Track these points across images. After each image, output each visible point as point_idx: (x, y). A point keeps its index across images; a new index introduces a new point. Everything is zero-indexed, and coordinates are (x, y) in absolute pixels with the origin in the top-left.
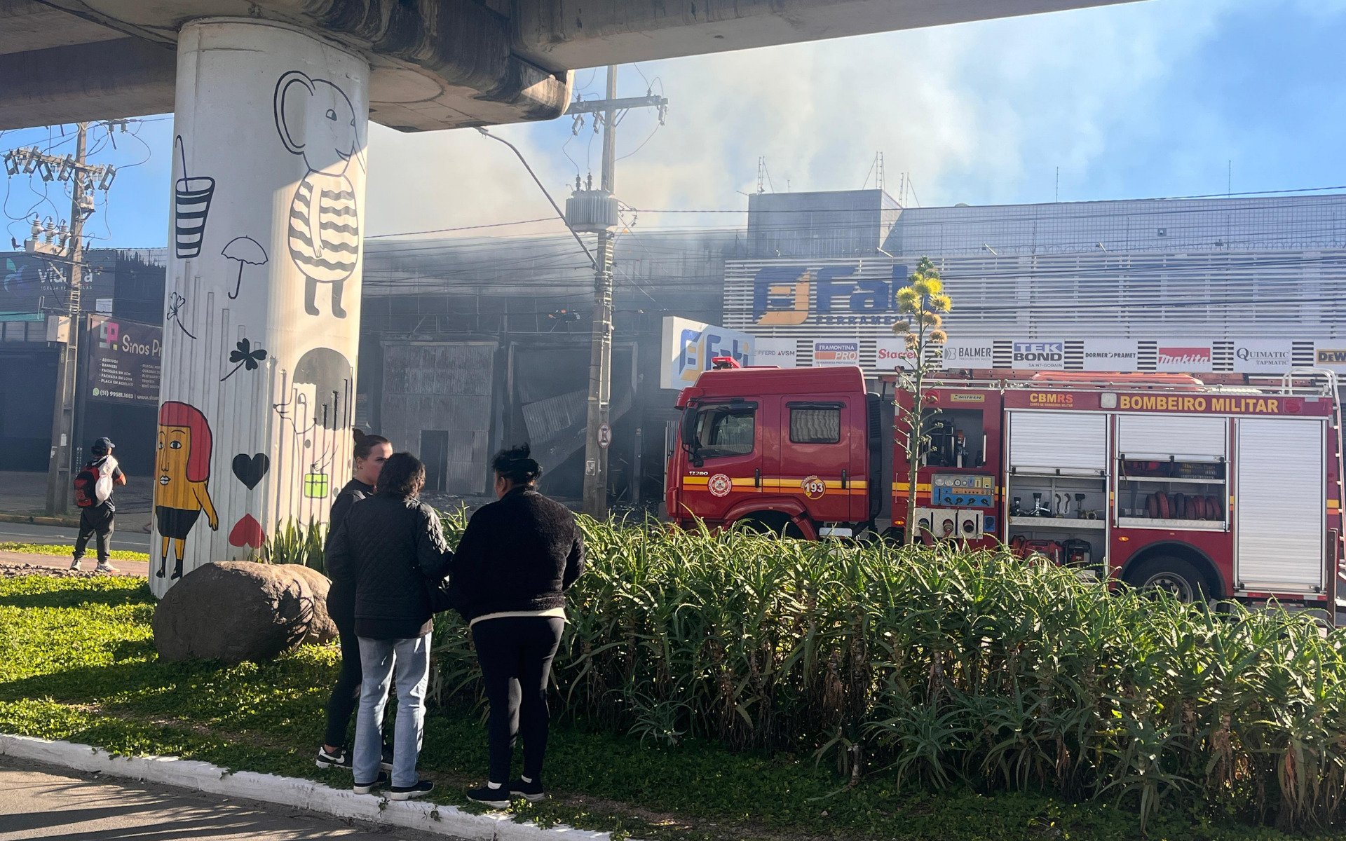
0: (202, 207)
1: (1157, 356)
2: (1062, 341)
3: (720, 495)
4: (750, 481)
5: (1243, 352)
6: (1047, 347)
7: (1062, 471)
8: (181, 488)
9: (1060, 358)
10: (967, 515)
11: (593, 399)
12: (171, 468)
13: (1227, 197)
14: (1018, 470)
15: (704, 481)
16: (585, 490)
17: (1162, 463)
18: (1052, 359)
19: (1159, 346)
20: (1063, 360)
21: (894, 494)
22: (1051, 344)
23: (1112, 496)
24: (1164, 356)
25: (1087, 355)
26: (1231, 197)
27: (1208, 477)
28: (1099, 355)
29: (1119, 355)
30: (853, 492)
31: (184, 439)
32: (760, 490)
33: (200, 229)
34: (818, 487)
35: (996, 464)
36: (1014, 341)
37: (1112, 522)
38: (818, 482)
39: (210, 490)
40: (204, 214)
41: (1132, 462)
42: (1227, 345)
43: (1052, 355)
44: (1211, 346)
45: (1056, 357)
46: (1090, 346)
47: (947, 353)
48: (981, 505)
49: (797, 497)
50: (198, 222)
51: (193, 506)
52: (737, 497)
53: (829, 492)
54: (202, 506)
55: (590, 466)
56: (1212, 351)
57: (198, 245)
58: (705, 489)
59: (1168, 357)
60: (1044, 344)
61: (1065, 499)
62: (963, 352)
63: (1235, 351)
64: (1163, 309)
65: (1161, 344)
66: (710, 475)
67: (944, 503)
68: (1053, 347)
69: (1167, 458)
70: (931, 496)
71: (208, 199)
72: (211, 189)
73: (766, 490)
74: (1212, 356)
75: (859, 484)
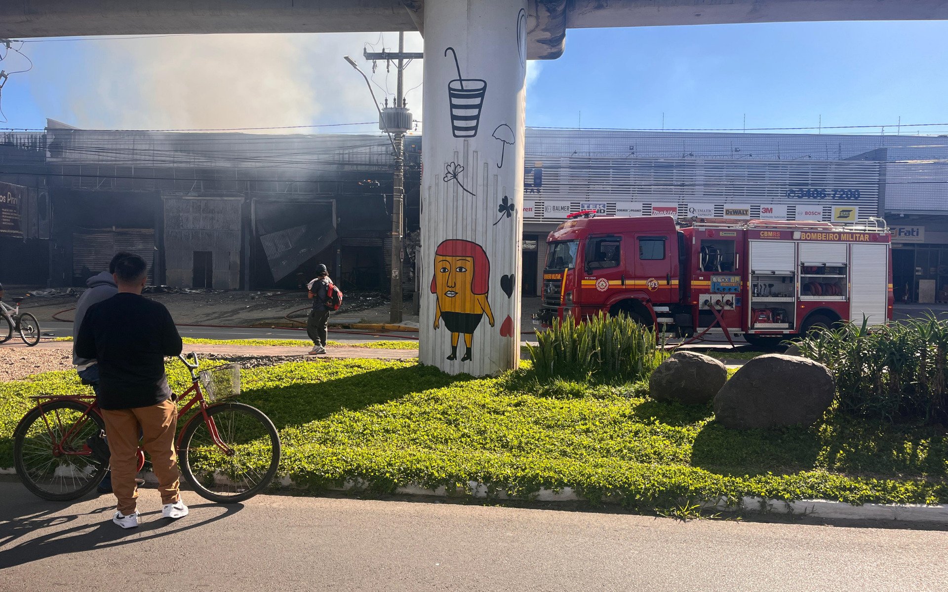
0: (477, 101)
1: (652, 211)
2: (605, 203)
3: (603, 290)
4: (619, 282)
5: (692, 210)
6: (598, 206)
7: (776, 273)
8: (468, 299)
9: (604, 212)
10: (728, 297)
11: (396, 233)
12: (458, 285)
13: (662, 131)
14: (756, 272)
15: (593, 282)
16: (392, 287)
17: (819, 268)
18: (601, 212)
19: (652, 206)
20: (606, 213)
21: (692, 287)
22: (600, 205)
23: (798, 285)
24: (655, 211)
25: (618, 210)
26: (664, 131)
27: (836, 274)
28: (624, 210)
29: (633, 210)
30: (672, 287)
31: (469, 265)
32: (624, 287)
33: (477, 117)
34: (655, 284)
35: (743, 271)
36: (581, 203)
37: (798, 298)
38: (655, 282)
39: (489, 300)
40: (479, 106)
41: (807, 267)
42: (684, 206)
43: (601, 210)
44: (677, 206)
45: (602, 211)
46: (619, 206)
47: (546, 209)
48: (734, 291)
49: (644, 290)
50: (475, 112)
51: (478, 311)
52: (612, 291)
53: (660, 287)
54: (484, 311)
55: (395, 273)
56: (678, 209)
57: (475, 128)
58: (594, 287)
59: (657, 212)
60: (596, 204)
61: (763, 287)
62: (555, 209)
63: (688, 209)
64: (652, 187)
65: (654, 205)
66: (597, 279)
67: (717, 291)
68: (601, 206)
69: (820, 265)
70: (710, 287)
71: (482, 95)
72: (484, 89)
73: (627, 287)
74: (677, 211)
75: (675, 282)
